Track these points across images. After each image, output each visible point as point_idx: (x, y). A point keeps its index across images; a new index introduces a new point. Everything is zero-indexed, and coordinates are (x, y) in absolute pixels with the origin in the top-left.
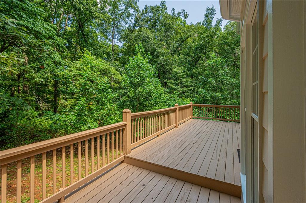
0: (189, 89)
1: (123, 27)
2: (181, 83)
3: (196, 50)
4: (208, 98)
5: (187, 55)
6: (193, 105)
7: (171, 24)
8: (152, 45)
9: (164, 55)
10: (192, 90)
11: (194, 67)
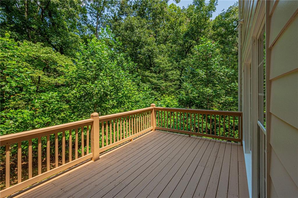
0: (174, 83)
1: (110, 17)
2: (166, 76)
3: (185, 37)
4: (194, 95)
5: (174, 42)
6: (154, 109)
7: (159, 9)
8: (137, 33)
9: (149, 45)
10: (177, 84)
11: (184, 57)
